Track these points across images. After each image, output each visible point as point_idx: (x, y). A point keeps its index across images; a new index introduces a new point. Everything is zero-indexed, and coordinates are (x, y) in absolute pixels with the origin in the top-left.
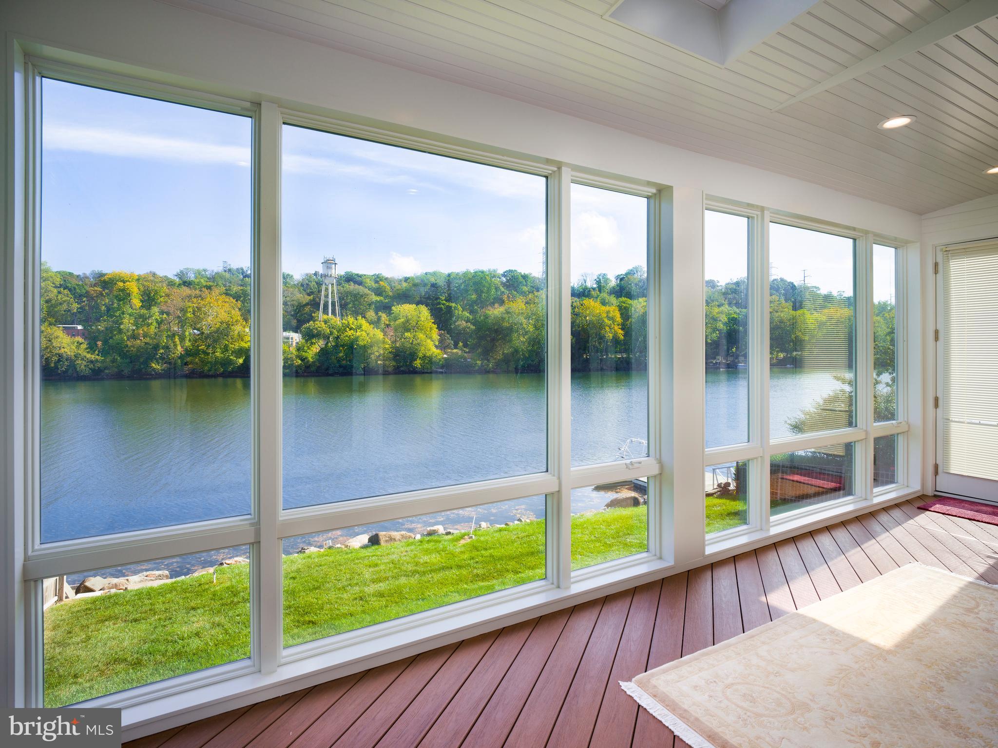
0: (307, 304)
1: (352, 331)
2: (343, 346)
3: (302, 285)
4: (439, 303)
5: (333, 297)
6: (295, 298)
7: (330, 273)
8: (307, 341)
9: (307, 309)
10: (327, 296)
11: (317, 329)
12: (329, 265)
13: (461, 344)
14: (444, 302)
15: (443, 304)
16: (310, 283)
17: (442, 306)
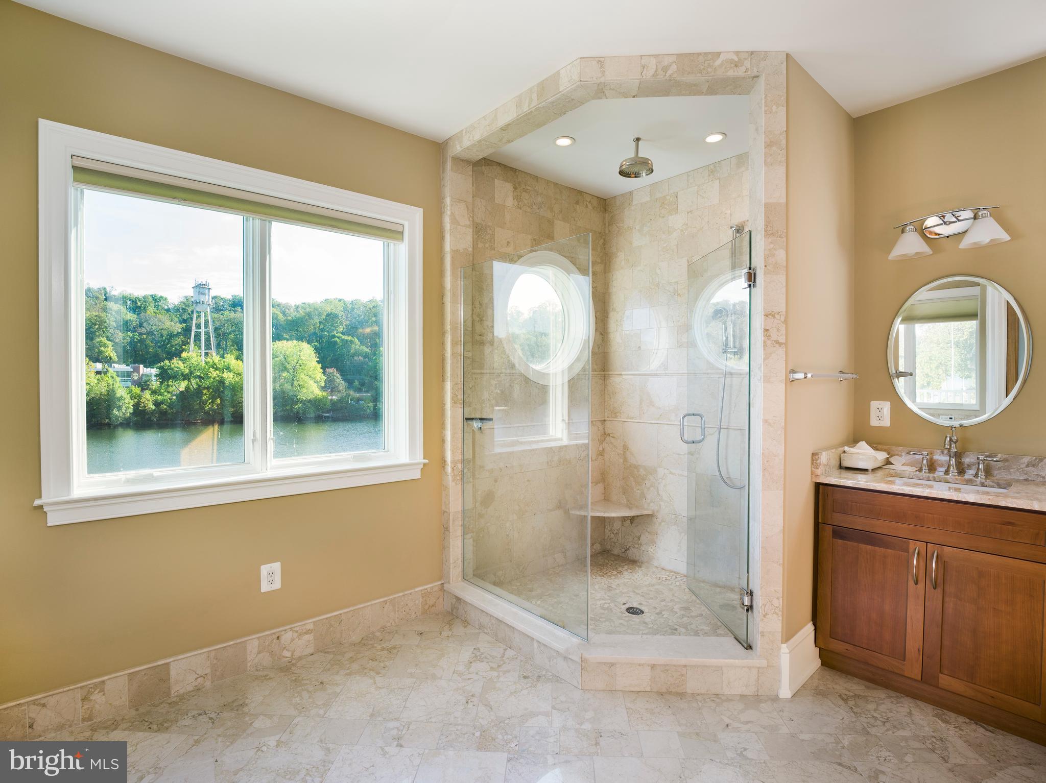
0: (179, 334)
1: (218, 372)
2: (208, 388)
3: (178, 310)
4: (334, 336)
5: (206, 326)
6: (165, 327)
7: (202, 300)
8: (161, 383)
9: (178, 340)
10: (198, 326)
11: (172, 369)
12: (201, 290)
13: (357, 383)
14: (340, 335)
15: (339, 337)
16: (187, 308)
17: (337, 340)
